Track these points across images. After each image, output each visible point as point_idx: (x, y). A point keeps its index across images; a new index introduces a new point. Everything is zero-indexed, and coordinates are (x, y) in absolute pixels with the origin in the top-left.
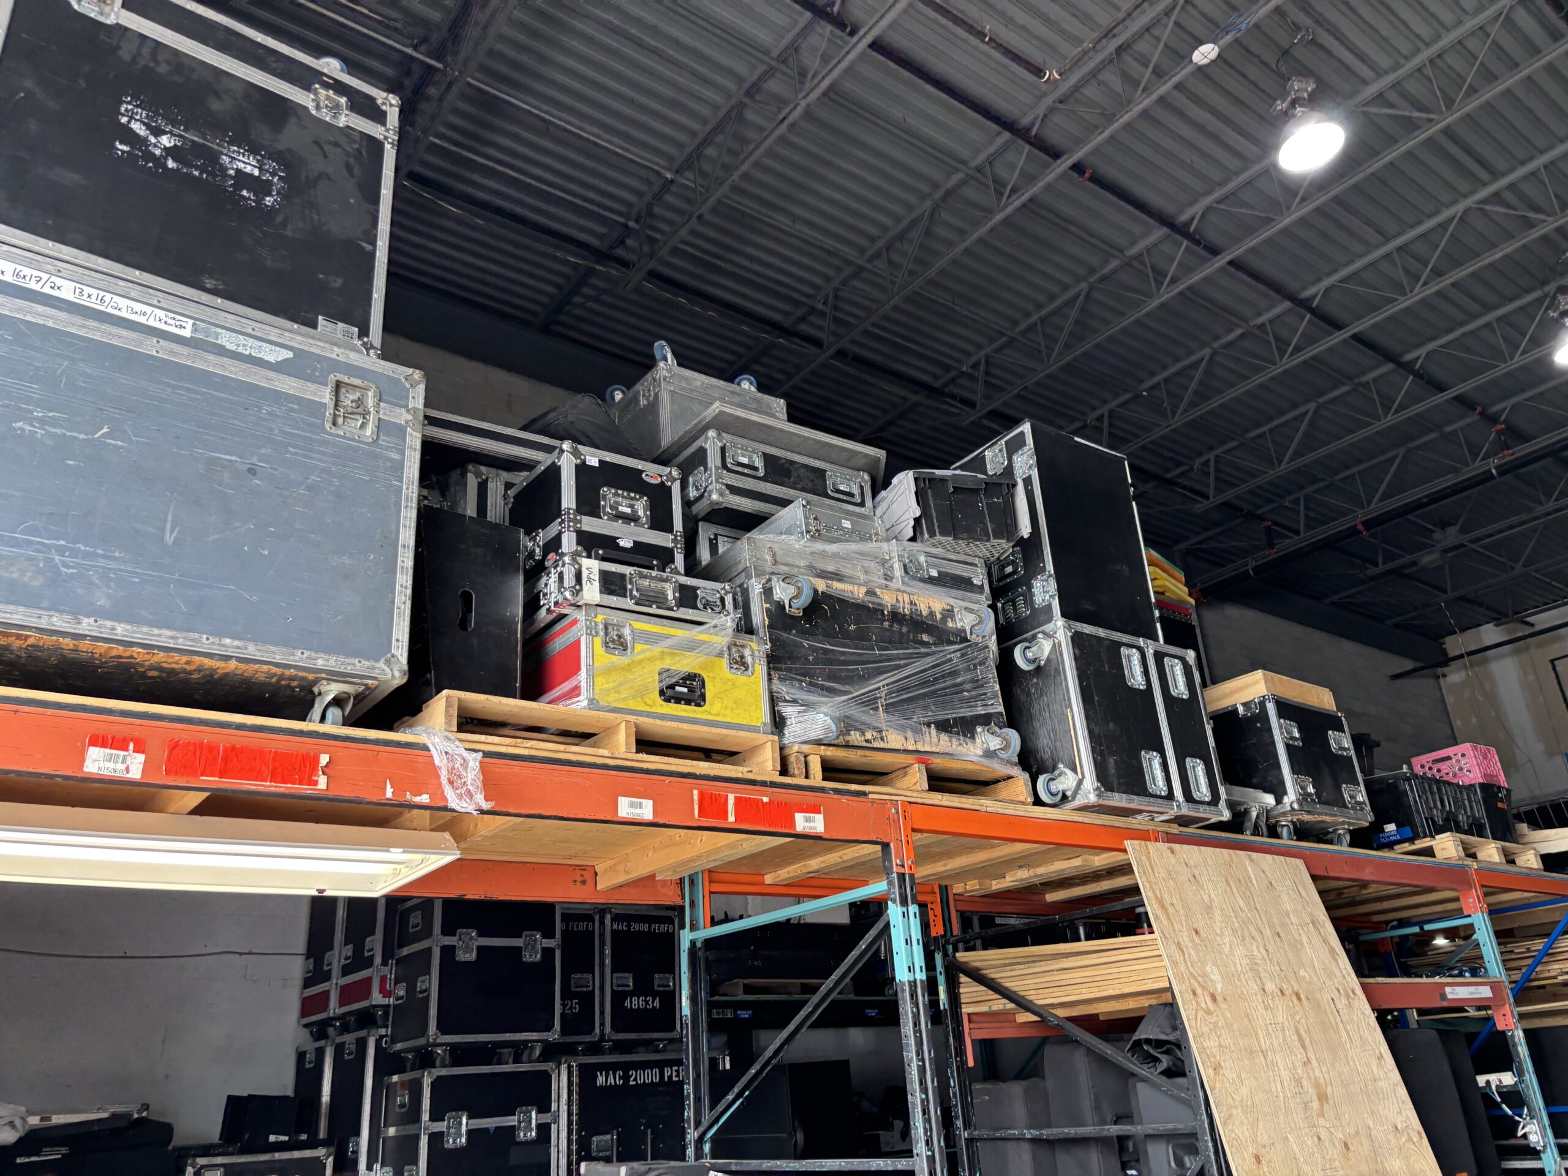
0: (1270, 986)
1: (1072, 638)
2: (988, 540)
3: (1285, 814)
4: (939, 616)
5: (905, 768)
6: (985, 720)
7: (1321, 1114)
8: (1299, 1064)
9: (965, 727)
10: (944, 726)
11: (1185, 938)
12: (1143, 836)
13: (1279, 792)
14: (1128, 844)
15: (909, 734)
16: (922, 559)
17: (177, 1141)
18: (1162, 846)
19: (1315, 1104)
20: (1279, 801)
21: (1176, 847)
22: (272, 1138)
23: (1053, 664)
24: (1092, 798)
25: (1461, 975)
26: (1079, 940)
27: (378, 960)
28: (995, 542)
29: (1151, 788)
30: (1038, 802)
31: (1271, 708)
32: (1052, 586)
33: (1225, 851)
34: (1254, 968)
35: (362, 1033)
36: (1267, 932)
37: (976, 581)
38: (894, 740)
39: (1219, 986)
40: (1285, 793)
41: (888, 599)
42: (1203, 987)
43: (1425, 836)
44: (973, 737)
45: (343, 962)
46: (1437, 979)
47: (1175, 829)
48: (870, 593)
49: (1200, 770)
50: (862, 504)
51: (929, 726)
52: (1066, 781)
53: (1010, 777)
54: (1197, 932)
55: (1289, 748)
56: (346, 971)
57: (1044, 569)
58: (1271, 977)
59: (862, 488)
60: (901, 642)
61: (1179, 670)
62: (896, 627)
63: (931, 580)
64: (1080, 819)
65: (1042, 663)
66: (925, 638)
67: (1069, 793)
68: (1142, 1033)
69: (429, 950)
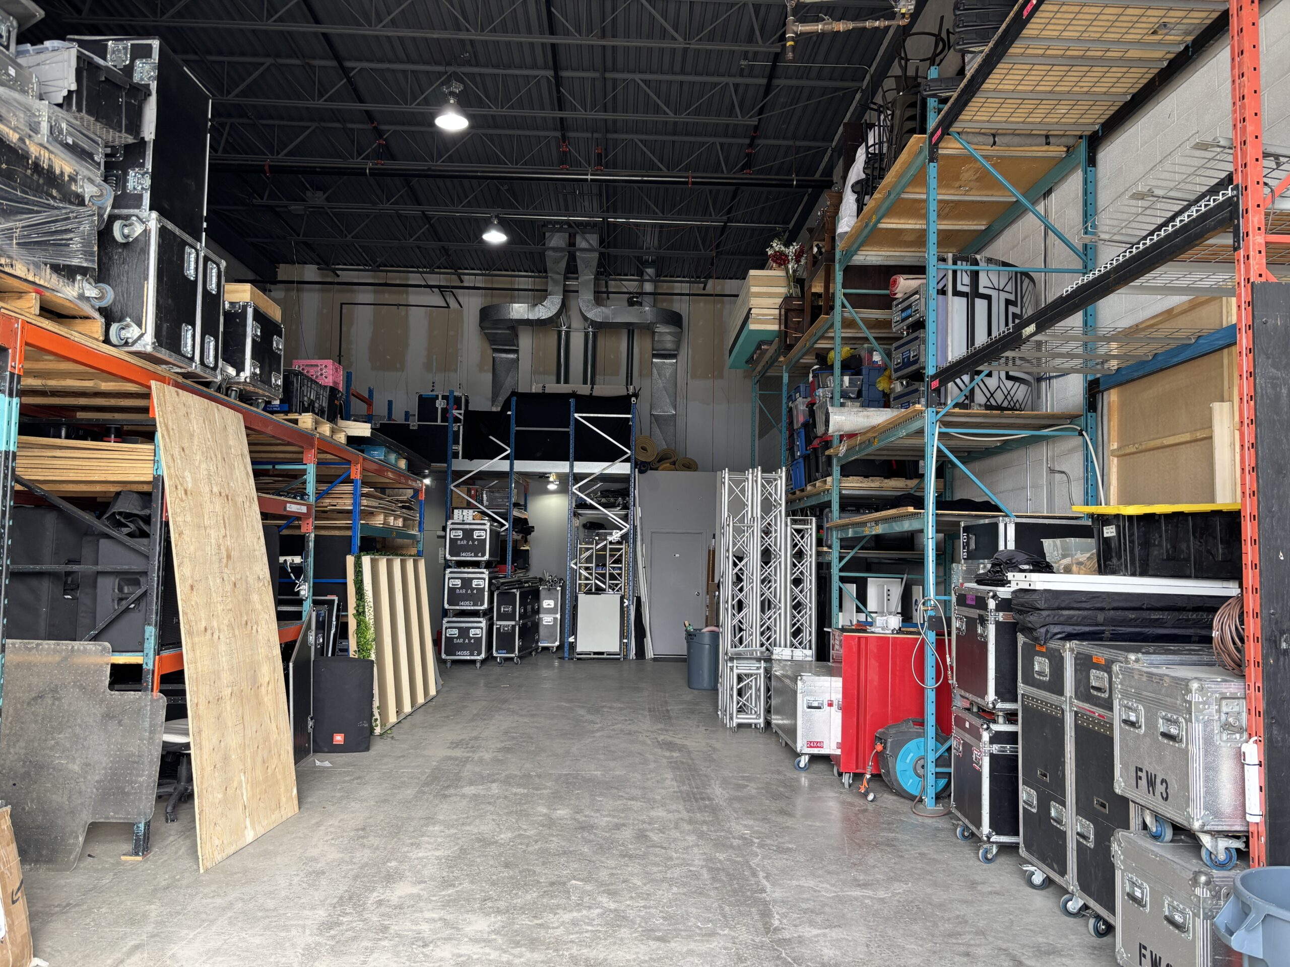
0: (215, 490)
1: (160, 229)
3: (239, 383)
4: (66, 178)
5: (20, 294)
6: (84, 271)
7: (226, 566)
8: (221, 537)
9: (69, 273)
10: (56, 268)
11: (176, 451)
12: (162, 379)
13: (240, 368)
14: (154, 384)
15: (31, 267)
16: (64, 125)
18: (173, 389)
19: (225, 561)
20: (238, 374)
21: (180, 391)
23: (141, 245)
24: (149, 349)
25: (295, 498)
26: (60, 437)
28: (124, 135)
29: (183, 350)
30: (107, 341)
31: (250, 311)
32: (147, 182)
33: (206, 400)
34: (209, 476)
36: (219, 456)
37: (96, 158)
38: (20, 270)
39: (190, 485)
40: (243, 370)
41: (33, 150)
42: (182, 485)
43: (296, 412)
44: (74, 281)
46: (282, 498)
47: (180, 379)
48: (21, 140)
49: (212, 344)
50: (7, 47)
51: (46, 264)
52: (133, 332)
53: (87, 318)
54: (183, 450)
55: (254, 341)
57: (142, 165)
58: (217, 484)
59: (9, 32)
60: (37, 190)
61: (215, 271)
62: (35, 177)
63: (66, 146)
64: (129, 360)
65: (131, 239)
66: (54, 192)
67: (130, 341)
68: (116, 509)
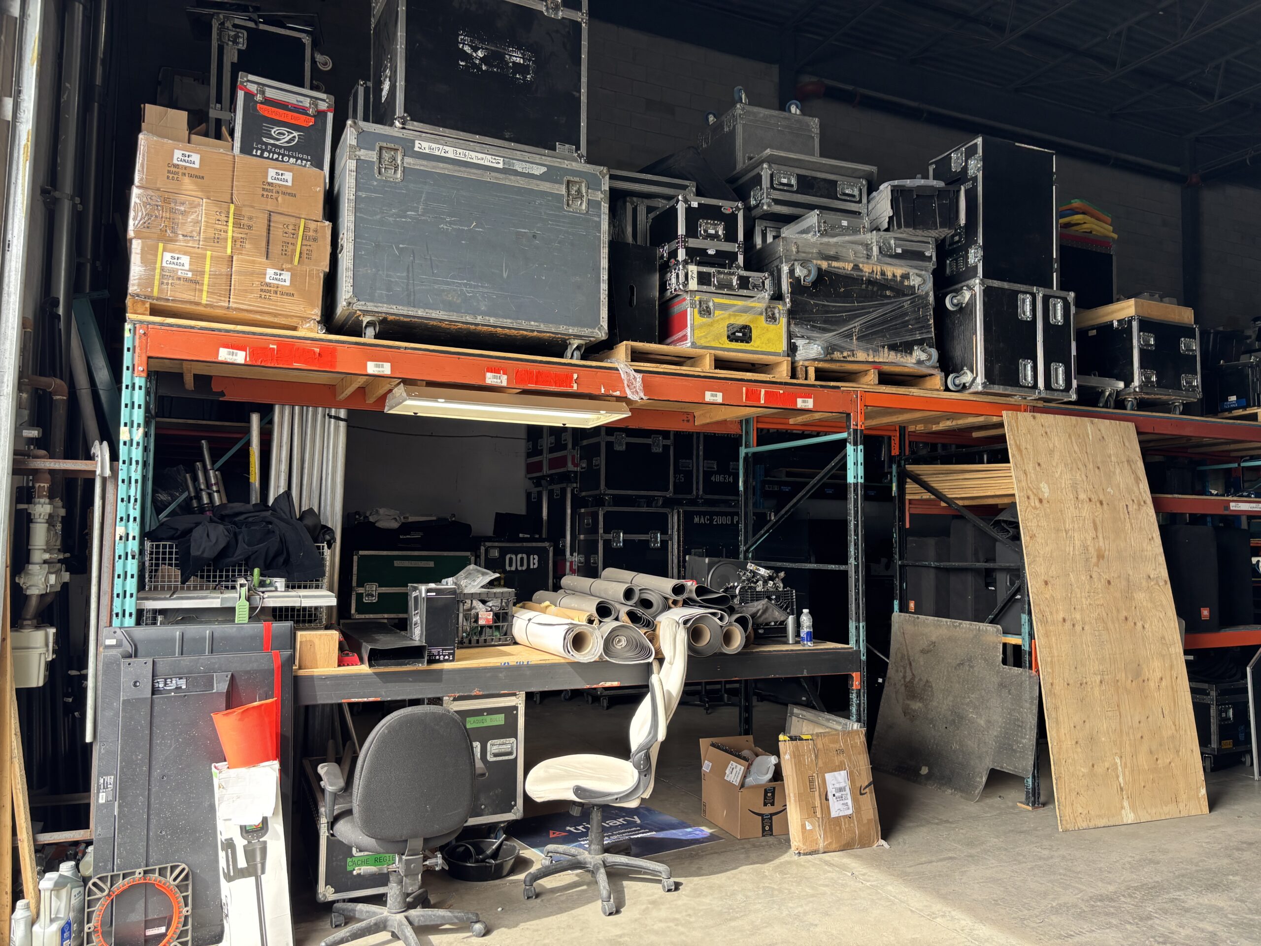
0: (1082, 496)
1: (984, 291)
2: (936, 229)
3: (1129, 394)
4: (899, 278)
5: (866, 372)
6: (920, 343)
7: (1097, 565)
8: (1089, 538)
9: (907, 348)
10: (893, 348)
11: (1030, 467)
12: (1016, 408)
13: (1128, 381)
14: (1004, 413)
15: (871, 352)
16: (892, 242)
17: (473, 534)
18: (1028, 415)
19: (1094, 560)
20: (1127, 385)
21: (1038, 415)
22: (521, 535)
23: (970, 306)
24: (980, 388)
27: (570, 446)
28: (941, 230)
29: (1022, 382)
30: (947, 389)
31: (1135, 324)
32: (980, 253)
33: (1074, 418)
34: (1074, 487)
35: (564, 485)
36: (1091, 466)
37: (927, 254)
38: (861, 356)
39: (1046, 495)
40: (1132, 381)
41: (867, 269)
42: (1035, 495)
43: (1254, 406)
44: (911, 353)
45: (549, 445)
47: (1040, 404)
48: (856, 267)
49: (1061, 370)
50: (860, 202)
51: (884, 347)
52: (967, 378)
53: (931, 375)
54: (1039, 464)
55: (1142, 352)
56: (551, 450)
57: (976, 242)
58: (1085, 491)
59: (860, 190)
60: (872, 297)
61: (1059, 306)
62: (870, 287)
63: (897, 256)
64: (975, 399)
65: (964, 305)
66: (888, 293)
67: (967, 385)
68: (1000, 517)
69: (599, 444)
